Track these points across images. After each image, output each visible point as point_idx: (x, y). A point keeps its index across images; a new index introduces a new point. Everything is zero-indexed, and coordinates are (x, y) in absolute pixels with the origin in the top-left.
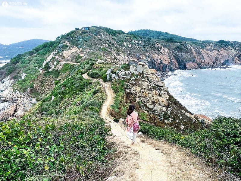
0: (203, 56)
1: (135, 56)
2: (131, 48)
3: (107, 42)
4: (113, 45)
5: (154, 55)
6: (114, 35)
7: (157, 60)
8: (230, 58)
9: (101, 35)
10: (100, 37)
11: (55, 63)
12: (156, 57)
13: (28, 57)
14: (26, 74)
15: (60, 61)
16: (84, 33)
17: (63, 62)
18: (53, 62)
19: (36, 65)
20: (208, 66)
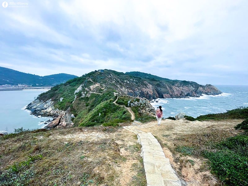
0: (173, 90)
1: (131, 89)
2: (129, 83)
3: (115, 80)
4: (118, 81)
5: (143, 89)
6: (118, 75)
7: (145, 92)
8: (190, 92)
9: (111, 75)
10: (110, 76)
11: (85, 92)
12: (144, 90)
13: (63, 87)
14: (63, 98)
15: (88, 91)
16: (101, 74)
17: (91, 92)
18: (84, 92)
19: (69, 92)
20: (177, 97)
